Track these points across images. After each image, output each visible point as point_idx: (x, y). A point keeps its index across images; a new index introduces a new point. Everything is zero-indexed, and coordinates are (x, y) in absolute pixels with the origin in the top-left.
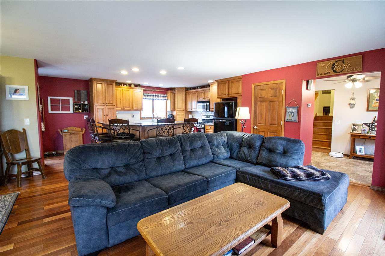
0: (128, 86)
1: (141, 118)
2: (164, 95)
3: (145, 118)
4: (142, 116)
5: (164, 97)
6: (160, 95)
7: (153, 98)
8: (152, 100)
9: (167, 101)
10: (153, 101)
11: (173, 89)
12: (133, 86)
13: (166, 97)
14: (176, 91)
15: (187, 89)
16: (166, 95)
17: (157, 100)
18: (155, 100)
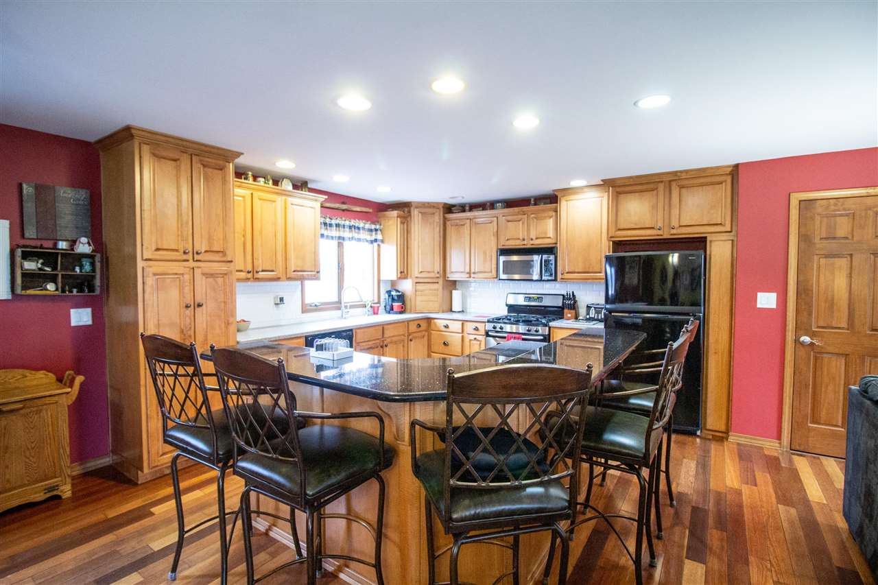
0: (271, 182)
1: (306, 309)
2: (373, 227)
3: (316, 308)
4: (307, 301)
5: (374, 233)
6: (361, 225)
7: (342, 234)
8: (335, 243)
9: (379, 245)
10: (340, 245)
11: (403, 207)
12: (287, 186)
13: (379, 232)
14: (415, 213)
15: (449, 209)
16: (378, 227)
17: (354, 242)
18: (346, 244)
